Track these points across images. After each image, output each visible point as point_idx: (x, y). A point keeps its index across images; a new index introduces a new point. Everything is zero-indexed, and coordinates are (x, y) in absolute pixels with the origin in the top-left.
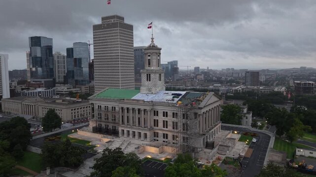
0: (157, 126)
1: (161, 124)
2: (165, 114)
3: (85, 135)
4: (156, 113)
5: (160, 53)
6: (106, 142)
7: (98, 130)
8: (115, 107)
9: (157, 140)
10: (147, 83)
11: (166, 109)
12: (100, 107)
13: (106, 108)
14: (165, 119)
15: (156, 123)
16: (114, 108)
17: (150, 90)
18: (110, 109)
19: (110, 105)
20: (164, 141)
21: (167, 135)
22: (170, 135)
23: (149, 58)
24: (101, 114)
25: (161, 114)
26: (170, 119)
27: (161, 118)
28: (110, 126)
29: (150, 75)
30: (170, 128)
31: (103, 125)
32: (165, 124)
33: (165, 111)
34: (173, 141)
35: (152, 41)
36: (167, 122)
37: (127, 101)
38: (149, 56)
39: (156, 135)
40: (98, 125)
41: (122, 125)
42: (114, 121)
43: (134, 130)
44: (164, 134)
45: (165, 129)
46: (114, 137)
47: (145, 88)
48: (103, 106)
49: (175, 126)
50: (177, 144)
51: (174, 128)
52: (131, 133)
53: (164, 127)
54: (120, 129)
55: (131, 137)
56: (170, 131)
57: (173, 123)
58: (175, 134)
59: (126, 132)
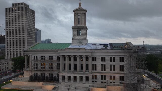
0: (96, 70)
1: (99, 68)
2: (103, 59)
4: (94, 59)
6: (53, 89)
8: (52, 57)
9: (96, 82)
10: (78, 37)
11: (103, 55)
12: (36, 58)
13: (43, 58)
14: (103, 63)
15: (94, 67)
17: (80, 42)
18: (47, 59)
19: (47, 55)
20: (102, 82)
21: (105, 76)
22: (108, 76)
23: (79, 17)
24: (37, 64)
25: (99, 60)
26: (108, 63)
27: (99, 63)
28: (47, 74)
30: (108, 70)
31: (39, 74)
32: (103, 67)
33: (103, 57)
34: (111, 81)
35: (80, 5)
36: (105, 65)
37: (68, 50)
38: (79, 15)
39: (94, 77)
40: (33, 74)
41: (62, 72)
42: (51, 70)
44: (102, 76)
45: (103, 71)
46: (56, 84)
47: (76, 41)
48: (39, 58)
49: (112, 68)
50: (114, 83)
51: (111, 70)
52: (72, 77)
53: (102, 70)
54: (60, 75)
55: (73, 81)
56: (107, 73)
57: (111, 65)
58: (112, 75)
59: (66, 77)
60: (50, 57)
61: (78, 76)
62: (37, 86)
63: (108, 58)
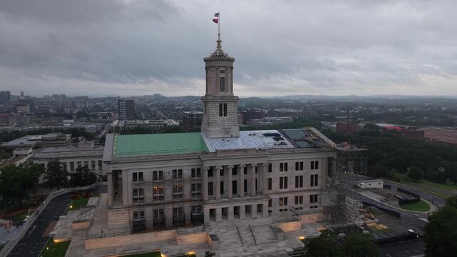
0: (270, 188)
1: (276, 184)
2: (284, 167)
4: (268, 168)
8: (180, 171)
9: (270, 211)
10: (220, 120)
11: (283, 159)
12: (138, 177)
13: (158, 175)
16: (178, 173)
17: (227, 131)
19: (168, 168)
20: (281, 210)
21: (286, 198)
22: (291, 198)
23: (222, 75)
24: (142, 191)
25: (276, 168)
26: (291, 174)
27: (276, 175)
29: (225, 105)
30: (291, 186)
31: (148, 212)
32: (284, 183)
33: (284, 162)
34: (297, 206)
35: (219, 46)
36: (286, 178)
37: (224, 154)
38: (222, 72)
41: (210, 202)
42: (178, 199)
43: (237, 205)
44: (281, 199)
45: (283, 190)
47: (218, 129)
48: (148, 176)
49: (299, 182)
50: (301, 208)
51: (297, 186)
52: (231, 210)
53: (281, 187)
54: (206, 209)
56: (291, 191)
57: (297, 177)
58: (299, 195)
59: (219, 212)
60: (174, 171)
61: (242, 205)
62: (154, 240)
63: (291, 165)
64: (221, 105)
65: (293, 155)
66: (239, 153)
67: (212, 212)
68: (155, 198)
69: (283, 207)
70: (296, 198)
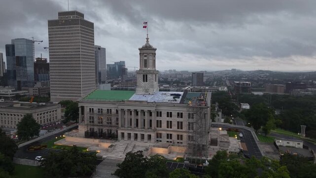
0: (161, 127)
1: (164, 125)
2: (169, 115)
3: (75, 141)
4: (159, 114)
5: (155, 54)
6: (109, 147)
7: (90, 135)
8: (111, 110)
9: (161, 141)
10: (143, 84)
11: (170, 110)
12: (91, 110)
13: (100, 111)
14: (169, 119)
15: (159, 123)
16: (109, 111)
17: (147, 91)
18: (105, 112)
19: (105, 107)
20: (168, 142)
21: (171, 135)
22: (175, 135)
23: (145, 58)
24: (93, 118)
25: (164, 115)
26: (175, 120)
27: (164, 119)
28: (105, 130)
29: (146, 75)
30: (175, 127)
31: (96, 129)
32: (169, 124)
33: (169, 111)
34: (178, 141)
35: (147, 41)
36: (171, 122)
37: (129, 103)
38: (145, 56)
39: (159, 136)
40: (89, 129)
41: (122, 128)
42: (109, 125)
43: (136, 133)
44: (168, 135)
45: (169, 129)
46: (114, 141)
47: (141, 89)
48: (96, 109)
49: (180, 125)
50: (181, 143)
51: (178, 128)
52: (132, 135)
53: (168, 127)
54: (120, 132)
55: (133, 139)
56: (174, 131)
57: (178, 122)
58: (180, 134)
59: (126, 135)
60: (108, 110)
61: (139, 133)
62: (93, 143)
63: (174, 114)
64: (144, 76)
65: (175, 108)
66: (137, 103)
67: (123, 134)
68: (99, 123)
69: (169, 140)
70: (178, 135)
